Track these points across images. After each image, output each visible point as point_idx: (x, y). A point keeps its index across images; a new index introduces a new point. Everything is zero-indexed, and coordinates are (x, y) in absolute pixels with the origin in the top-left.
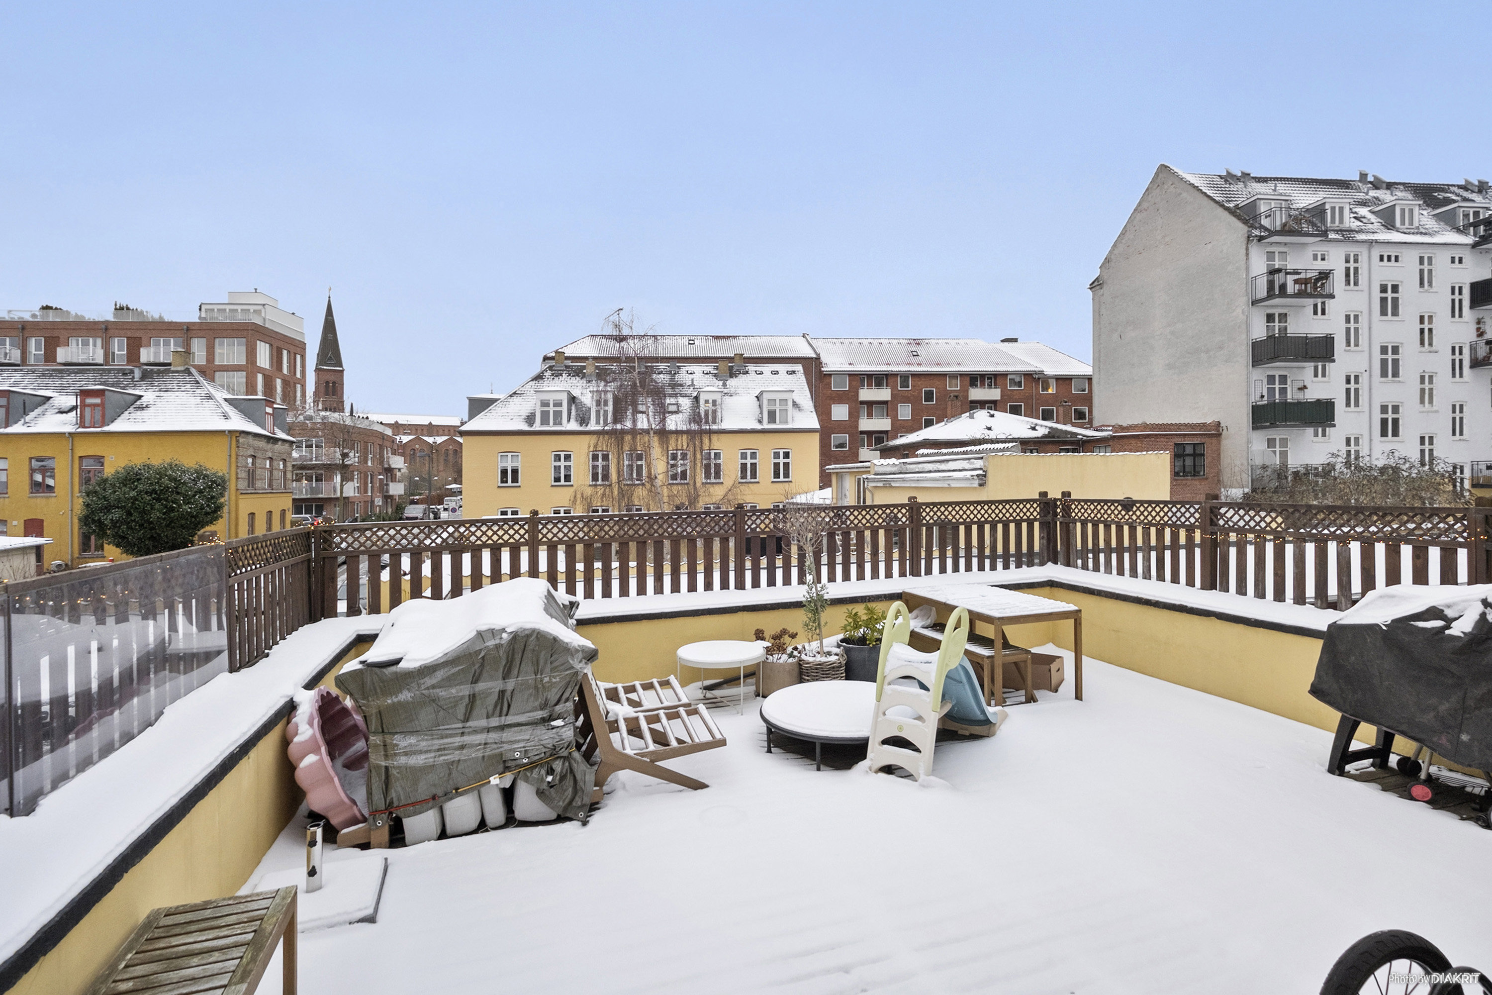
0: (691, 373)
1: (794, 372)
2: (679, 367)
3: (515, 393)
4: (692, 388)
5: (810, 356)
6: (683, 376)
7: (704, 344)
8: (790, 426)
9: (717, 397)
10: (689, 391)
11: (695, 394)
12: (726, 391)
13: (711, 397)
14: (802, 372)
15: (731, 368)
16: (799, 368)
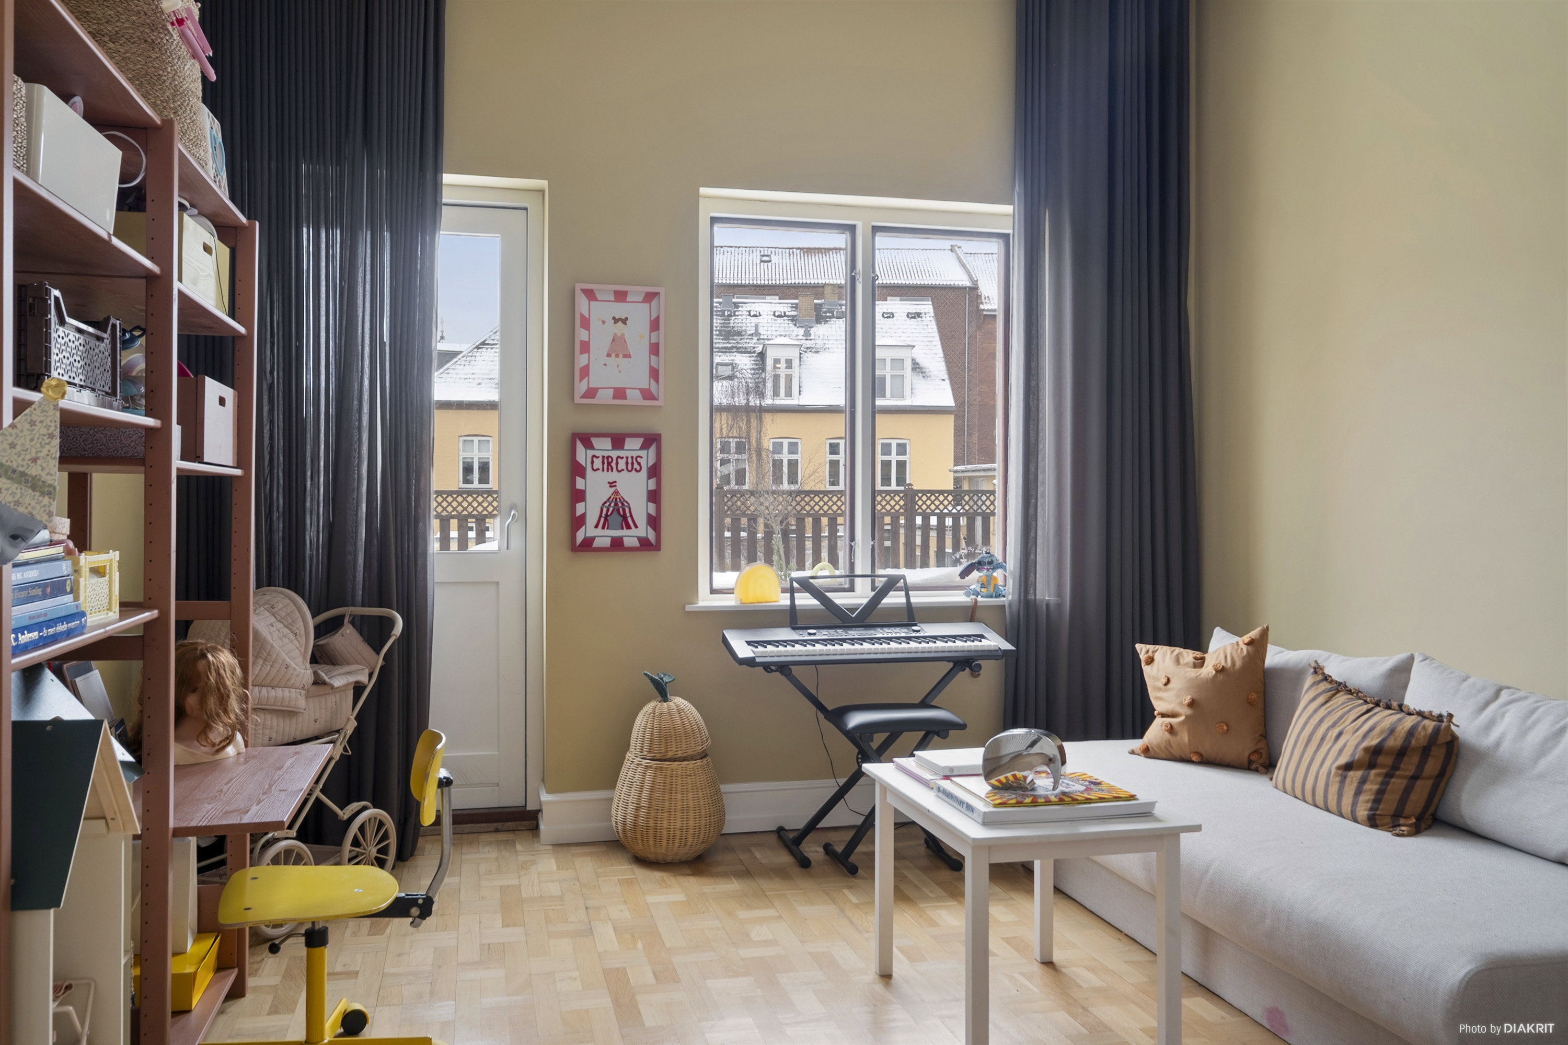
0: (755, 316)
1: (918, 315)
2: (736, 305)
3: (484, 343)
4: (755, 338)
5: (961, 283)
6: (742, 321)
7: (786, 261)
8: (907, 402)
9: (793, 354)
10: (752, 343)
11: (759, 349)
12: (809, 344)
13: (783, 354)
14: (932, 314)
15: (818, 307)
16: (926, 307)
